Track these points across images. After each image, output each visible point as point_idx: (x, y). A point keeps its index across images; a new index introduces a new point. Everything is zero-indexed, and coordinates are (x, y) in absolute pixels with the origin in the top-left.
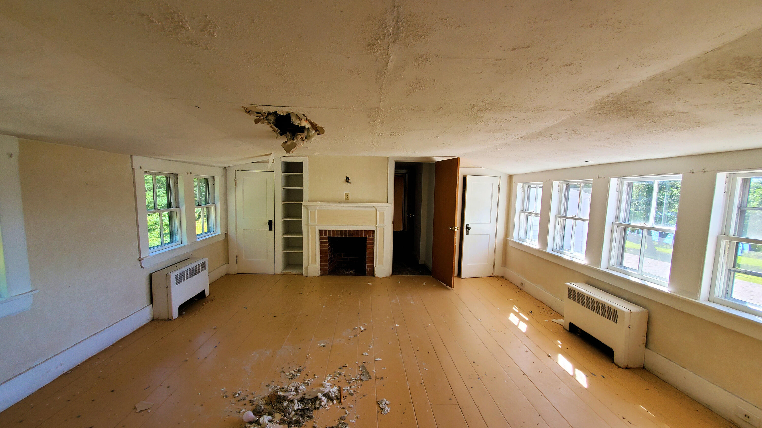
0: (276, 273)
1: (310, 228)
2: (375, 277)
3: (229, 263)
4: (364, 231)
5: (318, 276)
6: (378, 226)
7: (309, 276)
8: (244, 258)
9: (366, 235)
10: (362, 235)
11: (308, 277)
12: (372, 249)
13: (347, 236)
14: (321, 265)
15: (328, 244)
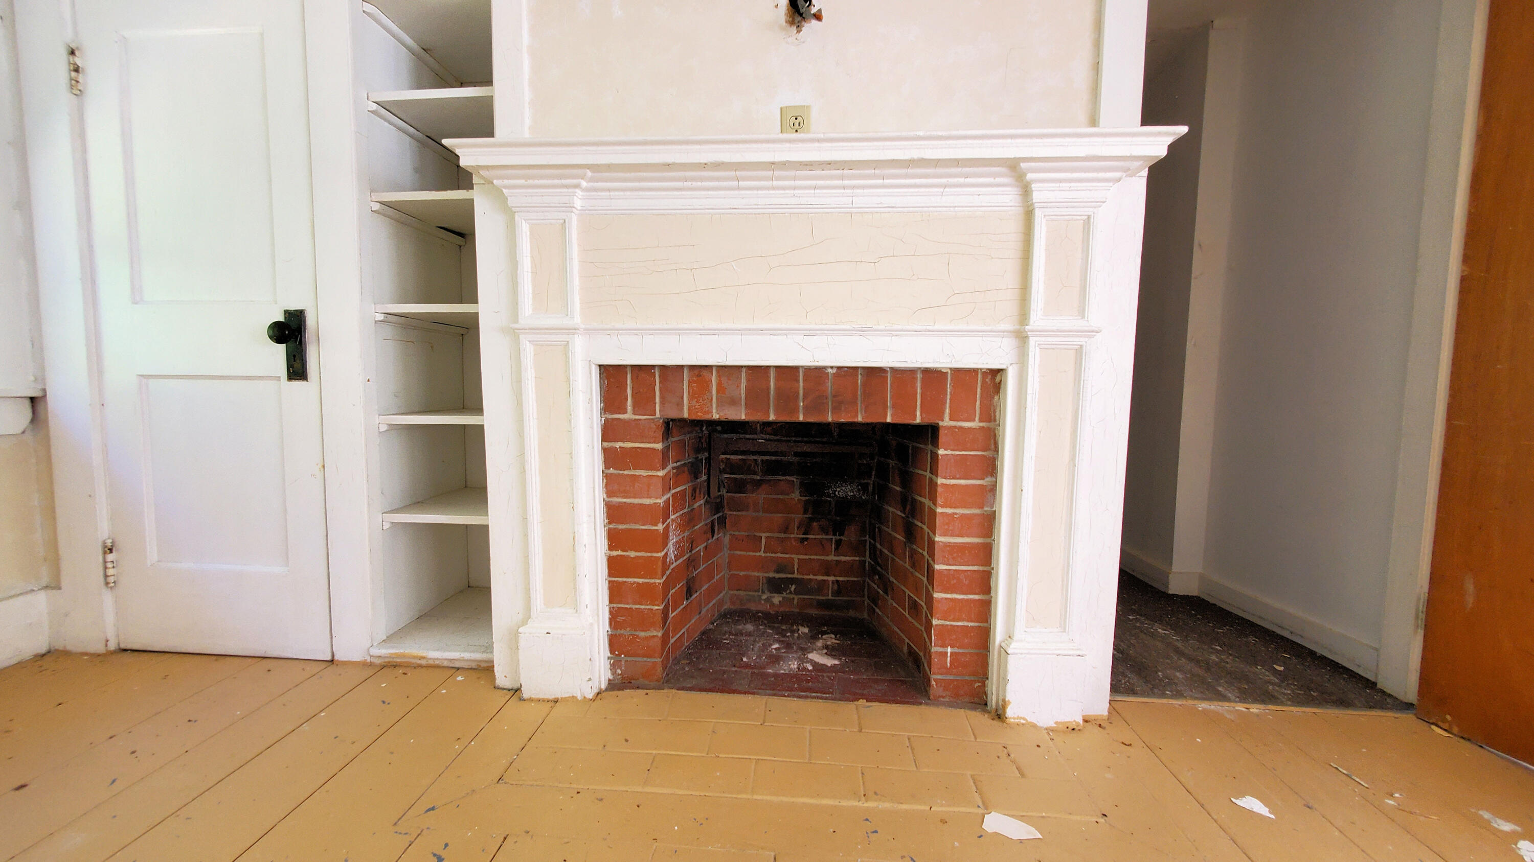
0: (336, 658)
1: (528, 350)
2: (999, 715)
3: (64, 584)
4: (919, 376)
5: (590, 696)
6: (1041, 332)
7: (526, 694)
8: (152, 554)
9: (934, 403)
10: (904, 400)
11: (521, 699)
12: (977, 511)
13: (796, 410)
14: (616, 619)
15: (661, 473)
